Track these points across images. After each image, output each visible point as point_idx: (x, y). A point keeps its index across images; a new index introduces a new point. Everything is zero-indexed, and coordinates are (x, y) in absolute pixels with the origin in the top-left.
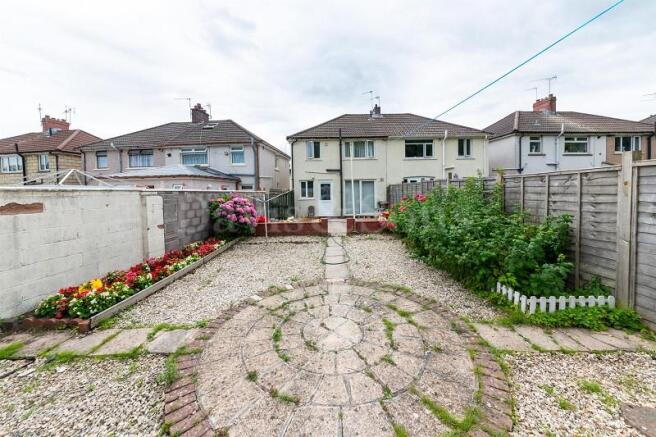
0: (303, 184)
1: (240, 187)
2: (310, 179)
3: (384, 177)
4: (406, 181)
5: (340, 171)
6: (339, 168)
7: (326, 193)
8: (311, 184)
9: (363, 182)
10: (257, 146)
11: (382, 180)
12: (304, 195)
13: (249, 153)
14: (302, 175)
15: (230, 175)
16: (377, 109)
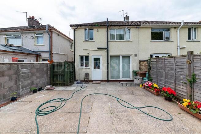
0: (82, 58)
1: (41, 60)
2: (86, 54)
3: (137, 53)
4: (152, 56)
5: (107, 49)
6: (106, 47)
7: (97, 65)
8: (87, 58)
9: (122, 57)
10: (52, 32)
11: (136, 55)
12: (82, 65)
13: (46, 36)
14: (80, 51)
15: (34, 51)
16: (127, 18)
